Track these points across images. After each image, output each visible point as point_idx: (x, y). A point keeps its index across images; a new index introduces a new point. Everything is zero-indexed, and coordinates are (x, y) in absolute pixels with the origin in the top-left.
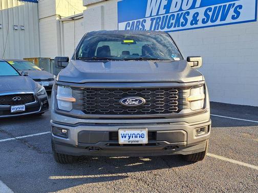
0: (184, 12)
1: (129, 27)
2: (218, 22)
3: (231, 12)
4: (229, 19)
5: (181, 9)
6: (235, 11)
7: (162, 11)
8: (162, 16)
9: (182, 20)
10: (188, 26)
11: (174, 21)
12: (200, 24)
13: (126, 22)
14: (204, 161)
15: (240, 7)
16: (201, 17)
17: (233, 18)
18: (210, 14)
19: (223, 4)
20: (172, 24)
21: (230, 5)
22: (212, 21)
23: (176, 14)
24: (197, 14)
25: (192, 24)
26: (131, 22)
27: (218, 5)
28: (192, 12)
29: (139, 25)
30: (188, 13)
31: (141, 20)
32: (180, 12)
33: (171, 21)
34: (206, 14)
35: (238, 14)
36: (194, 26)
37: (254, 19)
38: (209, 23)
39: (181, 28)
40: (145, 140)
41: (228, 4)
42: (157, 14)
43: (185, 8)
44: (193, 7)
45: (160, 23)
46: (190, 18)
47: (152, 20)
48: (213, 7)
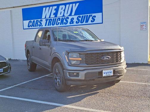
0: (66, 17)
1: (31, 23)
2: (84, 23)
3: (91, 19)
4: (90, 22)
5: (64, 16)
6: (93, 18)
7: (53, 16)
8: (52, 19)
9: (64, 21)
10: (68, 24)
11: (60, 22)
12: (75, 23)
13: (29, 21)
14: (119, 83)
15: (95, 17)
16: (75, 20)
17: (92, 21)
18: (80, 19)
19: (86, 15)
20: (59, 23)
21: (90, 16)
22: (81, 22)
23: (61, 18)
24: (73, 18)
25: (70, 23)
26: (32, 21)
27: (84, 15)
28: (70, 17)
29: (38, 22)
30: (68, 18)
31: (39, 20)
32: (63, 17)
33: (58, 22)
34: (78, 19)
35: (94, 20)
36: (72, 24)
37: (102, 22)
38: (80, 23)
39: (64, 25)
40: (112, 74)
41: (89, 15)
42: (50, 17)
43: (66, 15)
44: (70, 15)
45: (52, 22)
46: (69, 20)
47: (47, 20)
48: (81, 16)
